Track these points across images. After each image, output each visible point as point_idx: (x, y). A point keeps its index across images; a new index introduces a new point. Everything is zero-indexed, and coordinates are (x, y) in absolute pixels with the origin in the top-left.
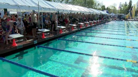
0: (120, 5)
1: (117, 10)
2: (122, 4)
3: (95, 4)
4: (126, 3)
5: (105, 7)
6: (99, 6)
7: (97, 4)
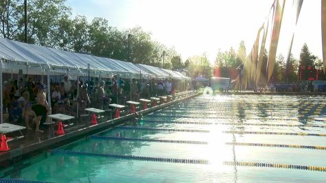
0: (219, 54)
1: (211, 68)
2: (223, 51)
3: (156, 52)
4: (232, 50)
5: (180, 60)
6: (166, 57)
7: (160, 53)
